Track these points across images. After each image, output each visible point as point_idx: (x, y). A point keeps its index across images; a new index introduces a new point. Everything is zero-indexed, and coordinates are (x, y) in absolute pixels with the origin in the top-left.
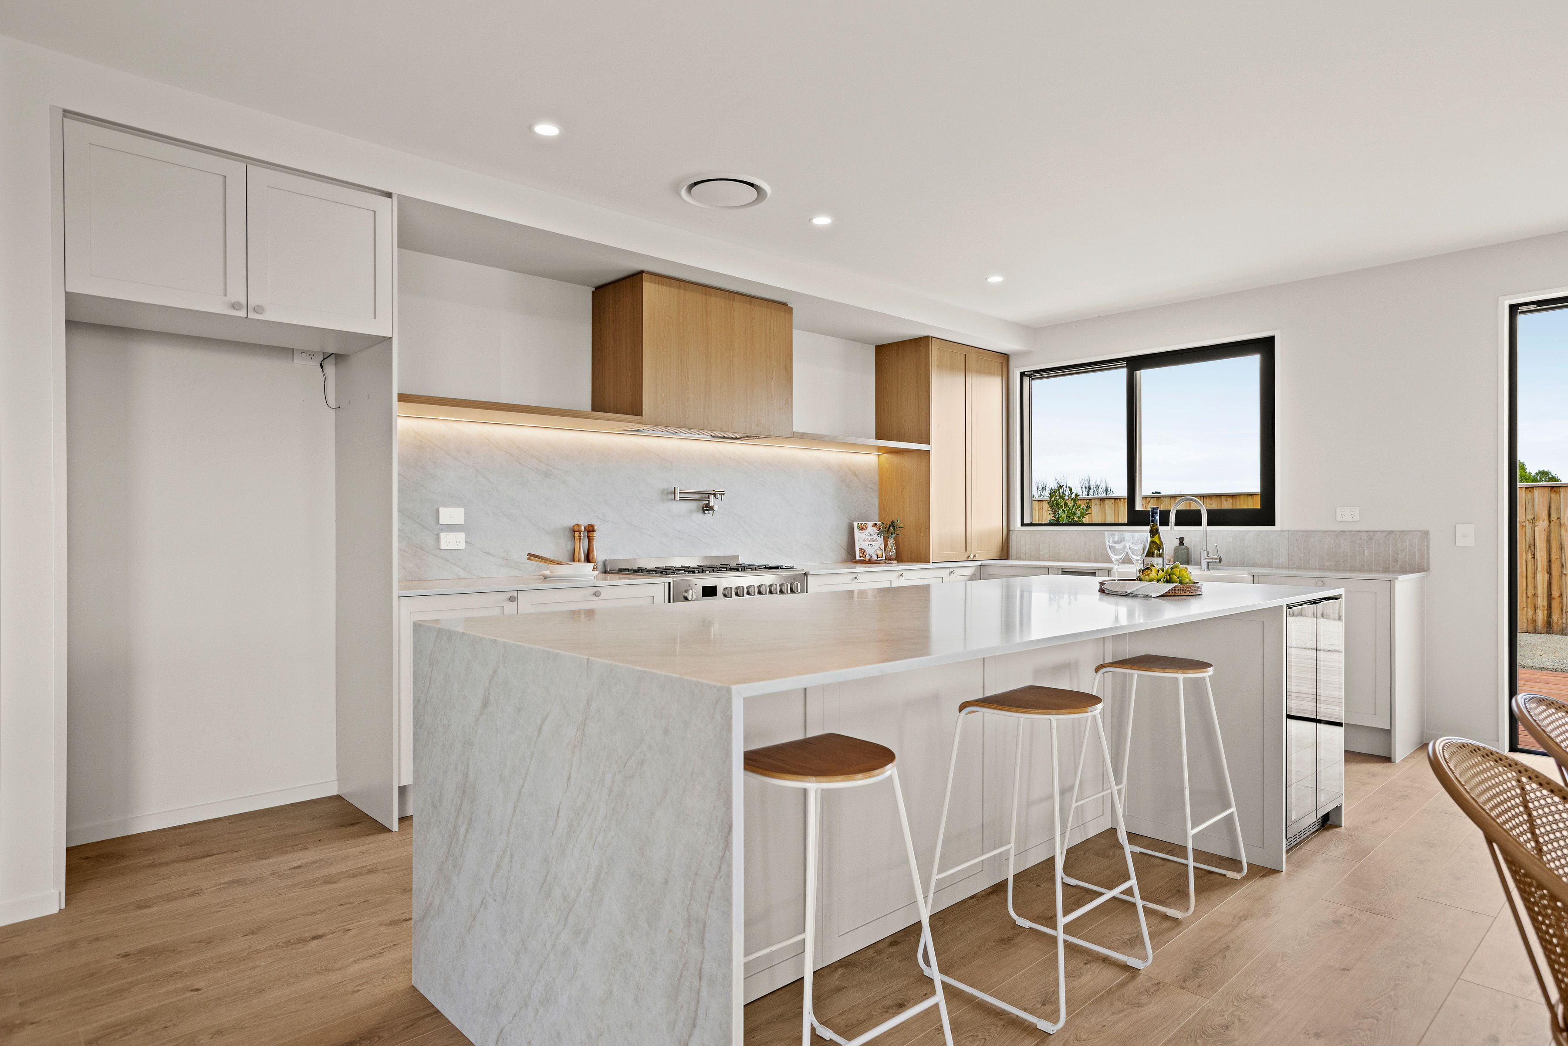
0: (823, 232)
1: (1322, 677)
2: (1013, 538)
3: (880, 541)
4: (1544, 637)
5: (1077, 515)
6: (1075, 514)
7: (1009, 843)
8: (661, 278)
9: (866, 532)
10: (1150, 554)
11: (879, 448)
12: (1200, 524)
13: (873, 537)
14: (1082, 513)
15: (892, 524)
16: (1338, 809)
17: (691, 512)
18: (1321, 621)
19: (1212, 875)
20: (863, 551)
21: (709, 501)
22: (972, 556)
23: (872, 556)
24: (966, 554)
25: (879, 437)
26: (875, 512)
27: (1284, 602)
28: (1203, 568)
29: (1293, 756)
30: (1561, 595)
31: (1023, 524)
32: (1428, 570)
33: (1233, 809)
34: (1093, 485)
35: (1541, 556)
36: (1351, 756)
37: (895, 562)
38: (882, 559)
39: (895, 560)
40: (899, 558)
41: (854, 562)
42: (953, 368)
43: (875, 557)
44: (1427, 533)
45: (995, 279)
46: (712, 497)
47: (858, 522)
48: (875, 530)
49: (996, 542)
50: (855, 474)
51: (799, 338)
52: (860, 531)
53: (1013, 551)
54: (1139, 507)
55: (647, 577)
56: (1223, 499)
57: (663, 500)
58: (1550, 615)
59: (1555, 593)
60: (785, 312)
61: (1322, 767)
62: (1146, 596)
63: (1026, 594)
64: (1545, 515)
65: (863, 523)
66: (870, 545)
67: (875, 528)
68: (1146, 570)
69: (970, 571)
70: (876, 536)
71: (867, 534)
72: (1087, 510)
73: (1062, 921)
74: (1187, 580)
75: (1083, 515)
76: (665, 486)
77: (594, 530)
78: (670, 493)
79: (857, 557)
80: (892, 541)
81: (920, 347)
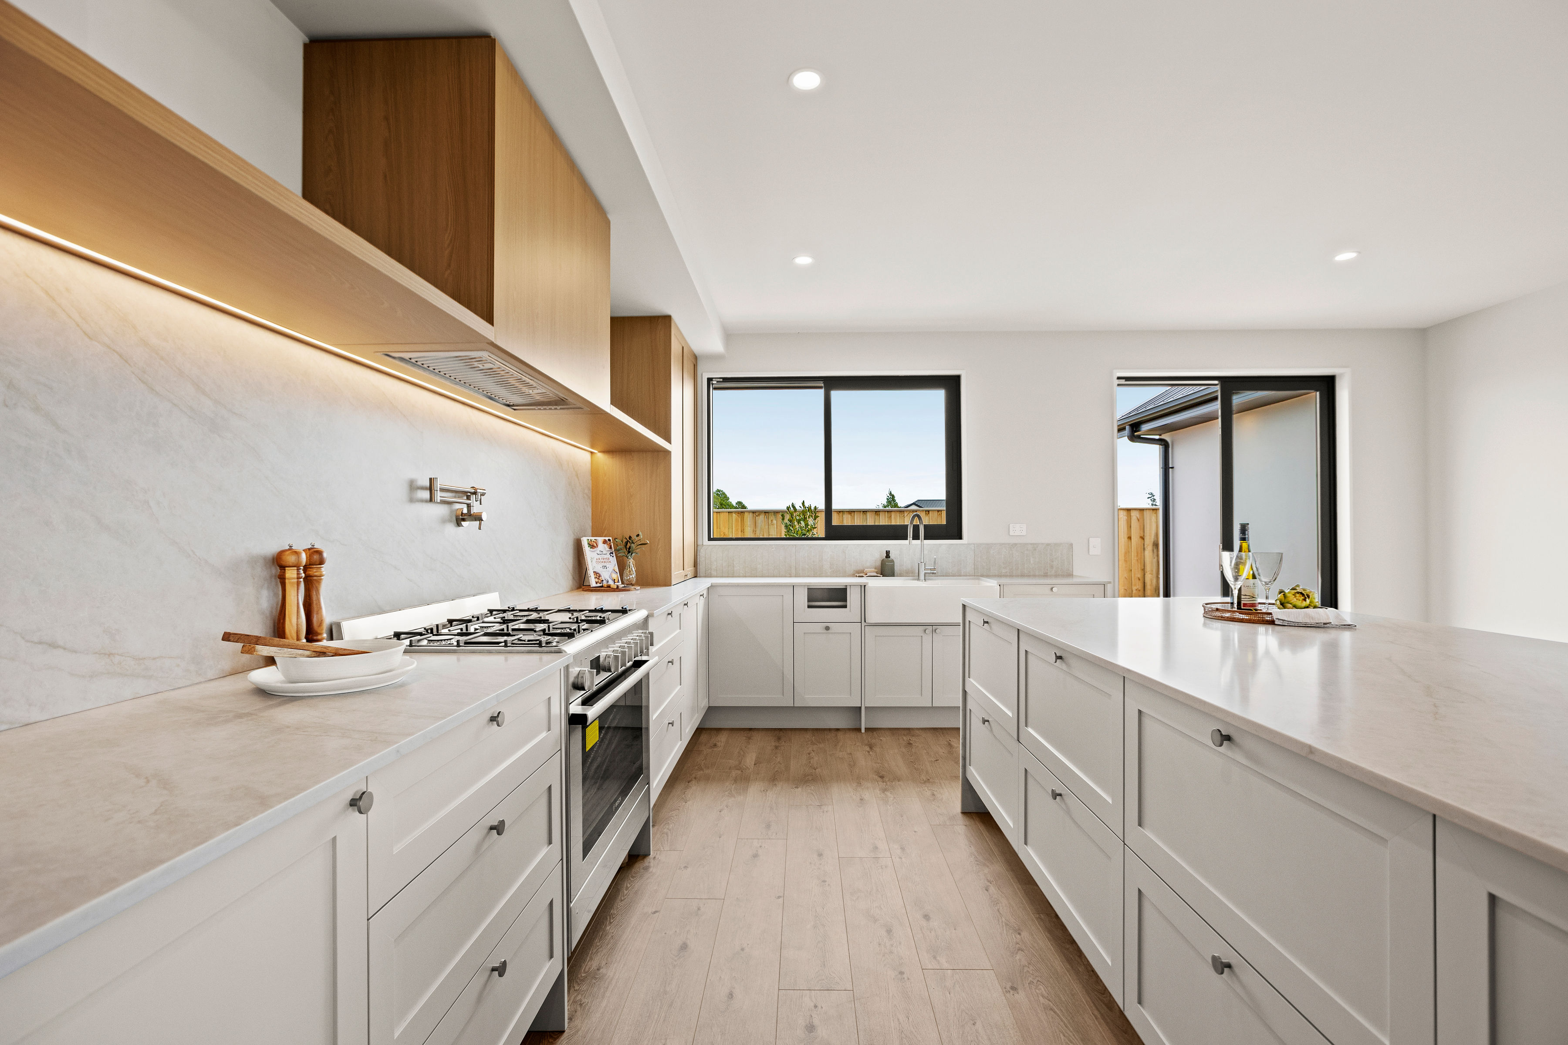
2: (702, 553)
3: (613, 563)
9: (598, 550)
13: (605, 556)
15: (625, 541)
17: (444, 522)
20: (597, 576)
21: (468, 504)
22: (687, 575)
23: (608, 582)
24: (684, 573)
28: (921, 579)
31: (710, 539)
32: (1071, 576)
37: (635, 590)
38: (622, 584)
39: (636, 585)
40: (641, 584)
41: (590, 590)
43: (611, 582)
44: (1072, 545)
45: (803, 260)
46: (473, 497)
47: (588, 538)
48: (607, 547)
52: (592, 550)
54: (835, 521)
57: (411, 501)
65: (592, 538)
66: (605, 567)
67: (605, 545)
70: (608, 556)
71: (599, 553)
77: (321, 562)
78: (423, 488)
79: (593, 583)
80: (631, 562)
81: (656, 328)
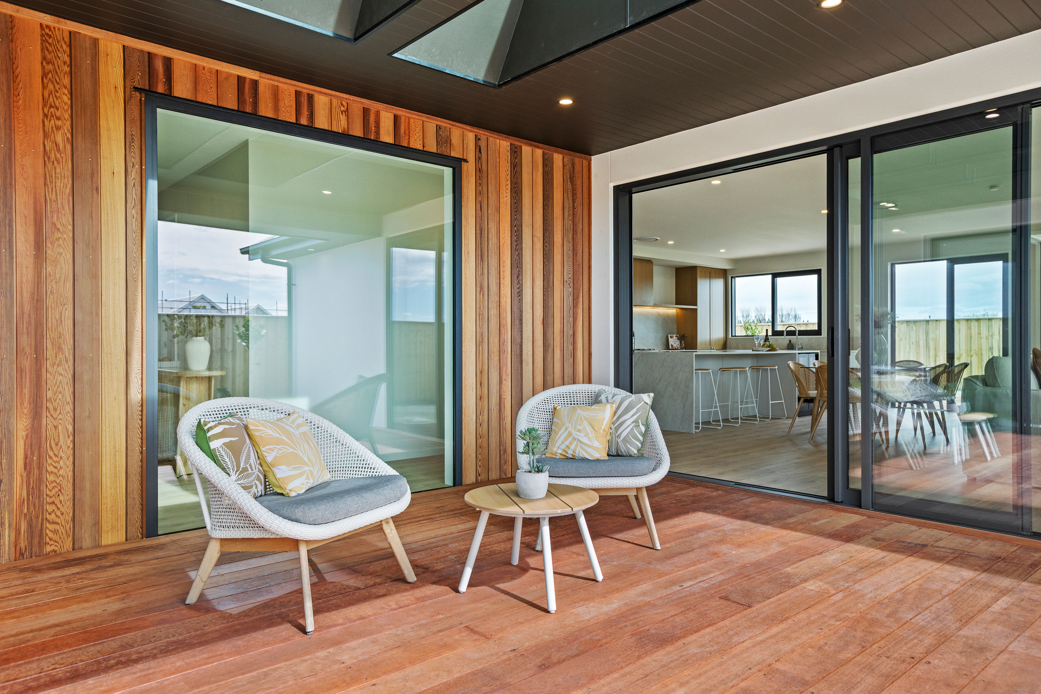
0: (671, 245)
2: (728, 341)
3: (678, 342)
9: (673, 338)
11: (677, 308)
24: (710, 347)
25: (677, 303)
26: (675, 331)
31: (732, 336)
33: (783, 401)
42: (706, 277)
48: (676, 338)
50: (669, 317)
60: (651, 262)
65: (672, 335)
66: (674, 343)
68: (764, 345)
80: (683, 342)
81: (693, 269)
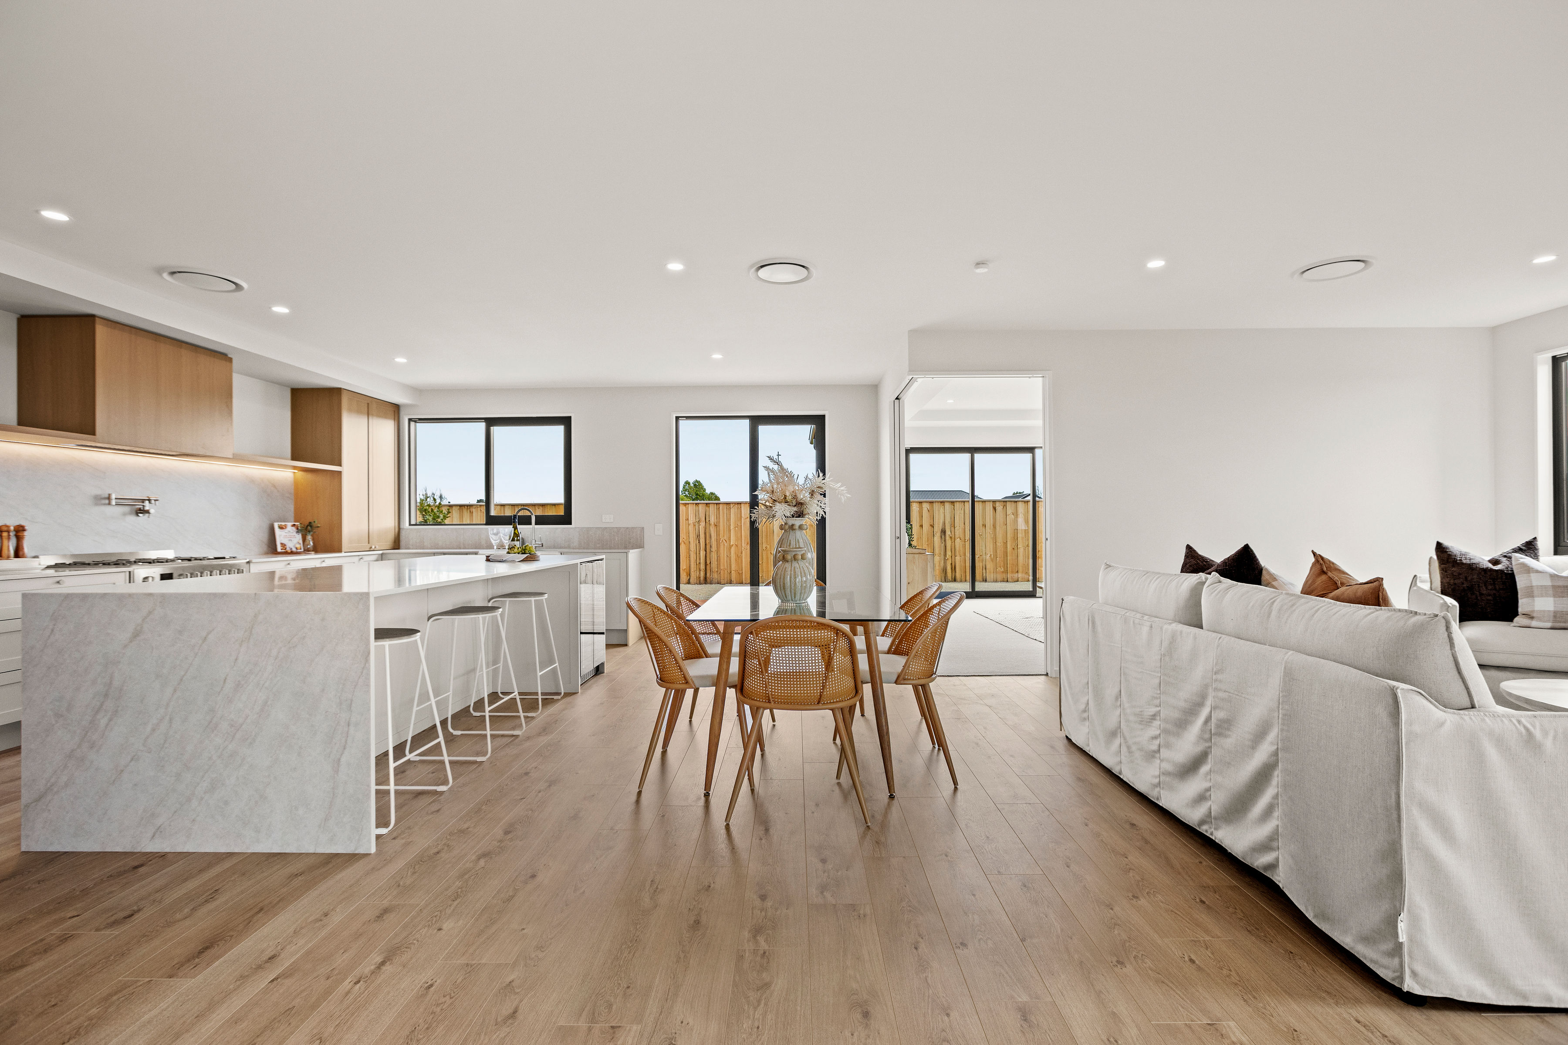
0: (280, 317)
1: (595, 613)
2: (403, 534)
3: (299, 537)
4: (703, 586)
5: (441, 518)
6: (439, 517)
7: (449, 692)
8: (113, 324)
9: (286, 530)
10: (513, 540)
11: (295, 468)
12: (530, 524)
13: (292, 534)
14: (444, 516)
15: (310, 524)
16: (603, 664)
17: (125, 514)
18: (595, 586)
19: (547, 700)
20: (283, 545)
21: (143, 505)
22: (373, 547)
23: (292, 549)
24: (369, 546)
25: (294, 457)
26: (291, 515)
27: (579, 561)
29: (583, 650)
30: (710, 563)
31: (410, 525)
32: (643, 547)
33: (557, 664)
34: (429, 494)
35: (702, 542)
36: (609, 646)
37: (313, 552)
38: (300, 551)
39: (313, 551)
40: (316, 550)
41: (276, 554)
42: (359, 412)
43: (294, 550)
44: (643, 528)
46: (147, 502)
47: (278, 523)
48: (294, 529)
49: (391, 537)
50: (274, 486)
51: (238, 381)
52: (280, 530)
53: (402, 543)
54: (493, 513)
55: (92, 568)
56: (536, 507)
57: (96, 504)
58: (706, 574)
59: (708, 562)
60: (226, 361)
61: (596, 652)
62: (513, 561)
63: (413, 573)
64: (703, 519)
65: (283, 524)
66: (289, 540)
67: (293, 528)
68: (511, 548)
69: (374, 557)
70: (295, 534)
71: (287, 532)
72: (448, 514)
73: (487, 709)
74: (533, 553)
75: (445, 518)
76: (98, 492)
77: (24, 530)
78: (105, 498)
79: (279, 549)
80: (309, 537)
81: (333, 395)
